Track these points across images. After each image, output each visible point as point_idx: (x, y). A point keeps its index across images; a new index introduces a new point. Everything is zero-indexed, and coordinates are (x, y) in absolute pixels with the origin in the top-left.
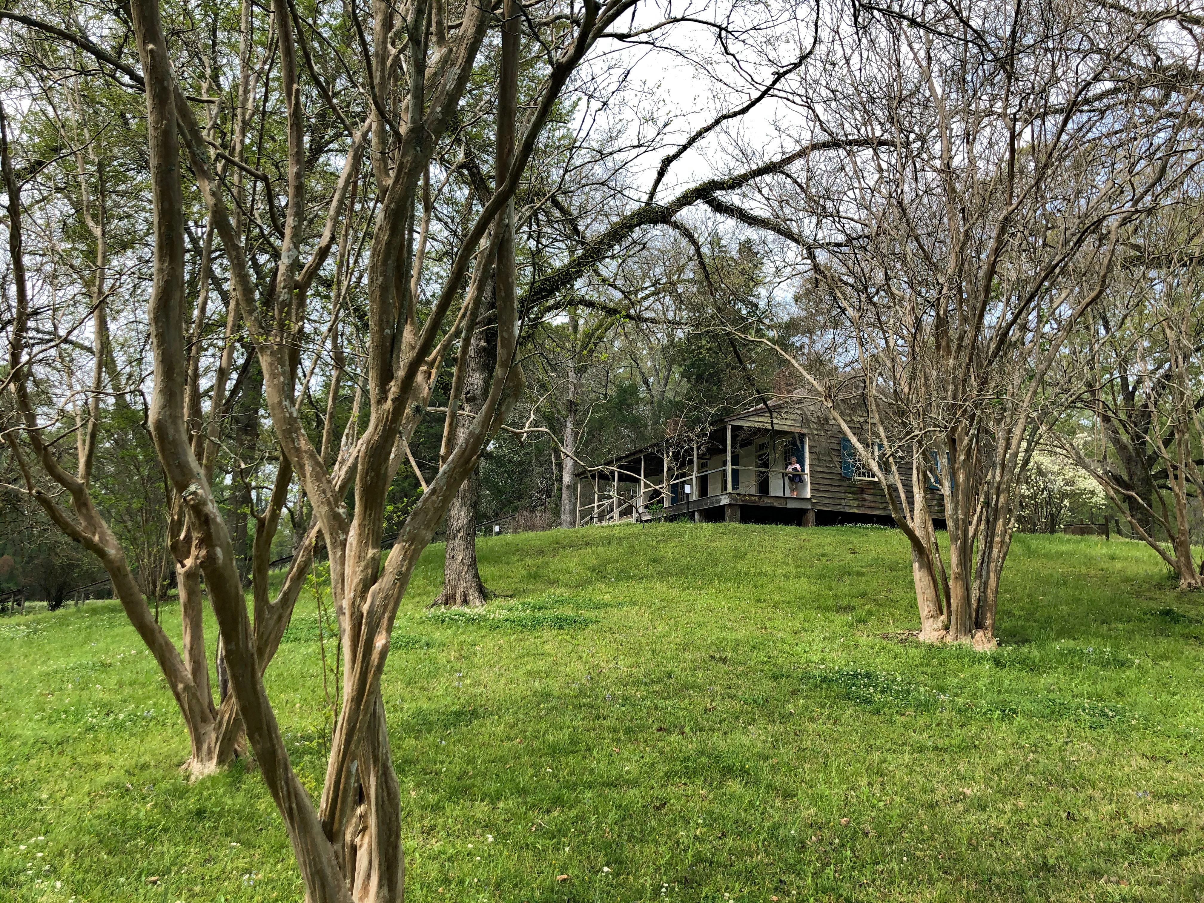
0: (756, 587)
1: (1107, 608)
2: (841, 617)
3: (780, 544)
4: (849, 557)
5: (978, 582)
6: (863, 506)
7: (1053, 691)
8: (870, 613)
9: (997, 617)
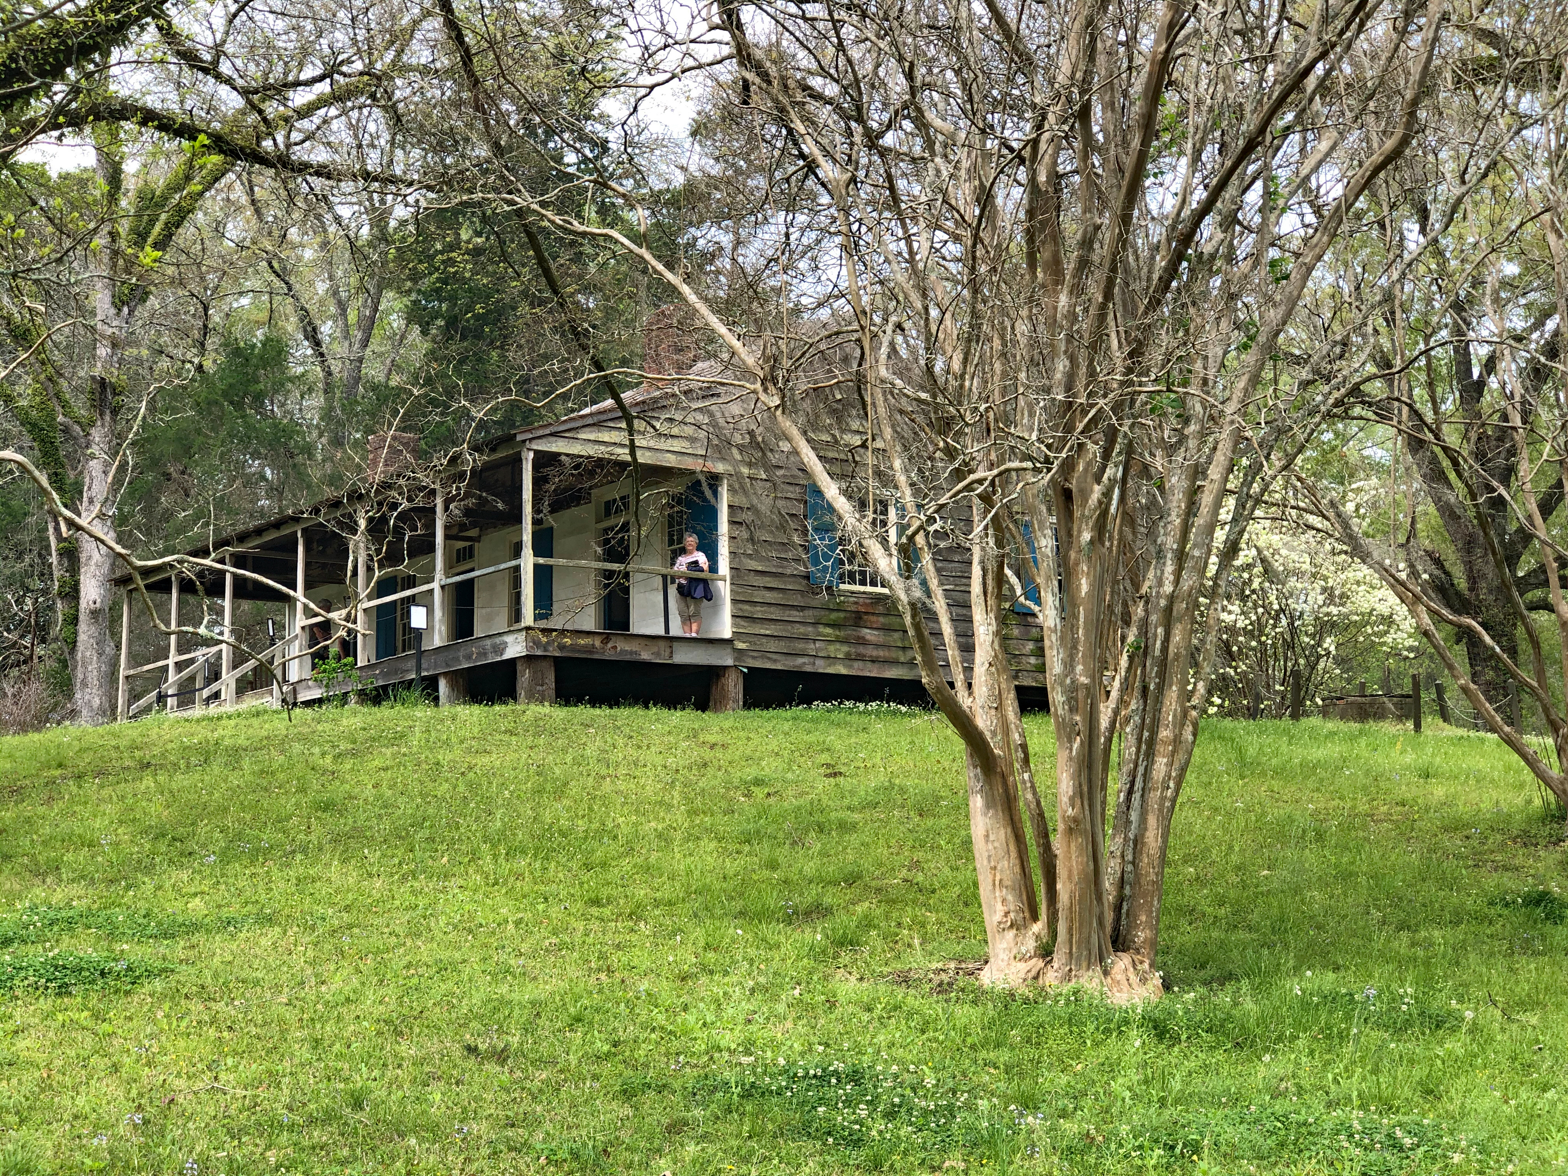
0: (588, 867)
1: (1410, 893)
2: (797, 935)
3: (651, 756)
4: (822, 785)
5: (1119, 840)
6: (860, 658)
7: (1284, 1094)
8: (867, 923)
9: (1165, 920)
